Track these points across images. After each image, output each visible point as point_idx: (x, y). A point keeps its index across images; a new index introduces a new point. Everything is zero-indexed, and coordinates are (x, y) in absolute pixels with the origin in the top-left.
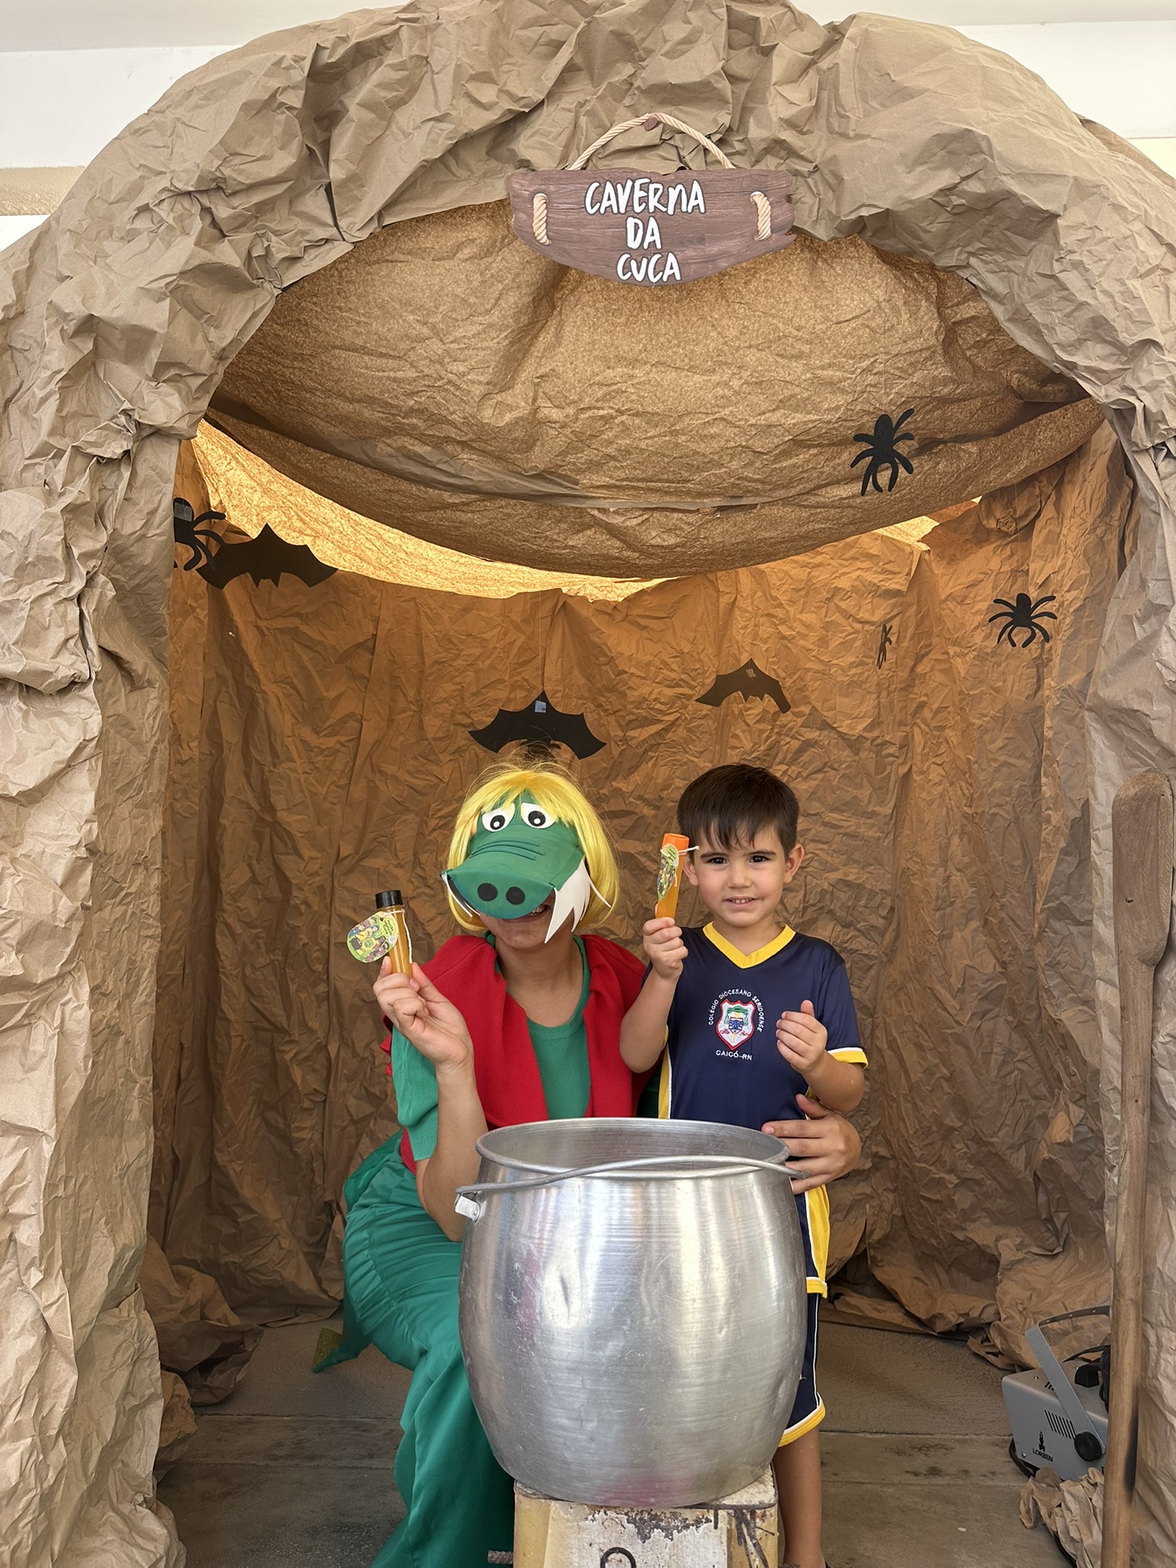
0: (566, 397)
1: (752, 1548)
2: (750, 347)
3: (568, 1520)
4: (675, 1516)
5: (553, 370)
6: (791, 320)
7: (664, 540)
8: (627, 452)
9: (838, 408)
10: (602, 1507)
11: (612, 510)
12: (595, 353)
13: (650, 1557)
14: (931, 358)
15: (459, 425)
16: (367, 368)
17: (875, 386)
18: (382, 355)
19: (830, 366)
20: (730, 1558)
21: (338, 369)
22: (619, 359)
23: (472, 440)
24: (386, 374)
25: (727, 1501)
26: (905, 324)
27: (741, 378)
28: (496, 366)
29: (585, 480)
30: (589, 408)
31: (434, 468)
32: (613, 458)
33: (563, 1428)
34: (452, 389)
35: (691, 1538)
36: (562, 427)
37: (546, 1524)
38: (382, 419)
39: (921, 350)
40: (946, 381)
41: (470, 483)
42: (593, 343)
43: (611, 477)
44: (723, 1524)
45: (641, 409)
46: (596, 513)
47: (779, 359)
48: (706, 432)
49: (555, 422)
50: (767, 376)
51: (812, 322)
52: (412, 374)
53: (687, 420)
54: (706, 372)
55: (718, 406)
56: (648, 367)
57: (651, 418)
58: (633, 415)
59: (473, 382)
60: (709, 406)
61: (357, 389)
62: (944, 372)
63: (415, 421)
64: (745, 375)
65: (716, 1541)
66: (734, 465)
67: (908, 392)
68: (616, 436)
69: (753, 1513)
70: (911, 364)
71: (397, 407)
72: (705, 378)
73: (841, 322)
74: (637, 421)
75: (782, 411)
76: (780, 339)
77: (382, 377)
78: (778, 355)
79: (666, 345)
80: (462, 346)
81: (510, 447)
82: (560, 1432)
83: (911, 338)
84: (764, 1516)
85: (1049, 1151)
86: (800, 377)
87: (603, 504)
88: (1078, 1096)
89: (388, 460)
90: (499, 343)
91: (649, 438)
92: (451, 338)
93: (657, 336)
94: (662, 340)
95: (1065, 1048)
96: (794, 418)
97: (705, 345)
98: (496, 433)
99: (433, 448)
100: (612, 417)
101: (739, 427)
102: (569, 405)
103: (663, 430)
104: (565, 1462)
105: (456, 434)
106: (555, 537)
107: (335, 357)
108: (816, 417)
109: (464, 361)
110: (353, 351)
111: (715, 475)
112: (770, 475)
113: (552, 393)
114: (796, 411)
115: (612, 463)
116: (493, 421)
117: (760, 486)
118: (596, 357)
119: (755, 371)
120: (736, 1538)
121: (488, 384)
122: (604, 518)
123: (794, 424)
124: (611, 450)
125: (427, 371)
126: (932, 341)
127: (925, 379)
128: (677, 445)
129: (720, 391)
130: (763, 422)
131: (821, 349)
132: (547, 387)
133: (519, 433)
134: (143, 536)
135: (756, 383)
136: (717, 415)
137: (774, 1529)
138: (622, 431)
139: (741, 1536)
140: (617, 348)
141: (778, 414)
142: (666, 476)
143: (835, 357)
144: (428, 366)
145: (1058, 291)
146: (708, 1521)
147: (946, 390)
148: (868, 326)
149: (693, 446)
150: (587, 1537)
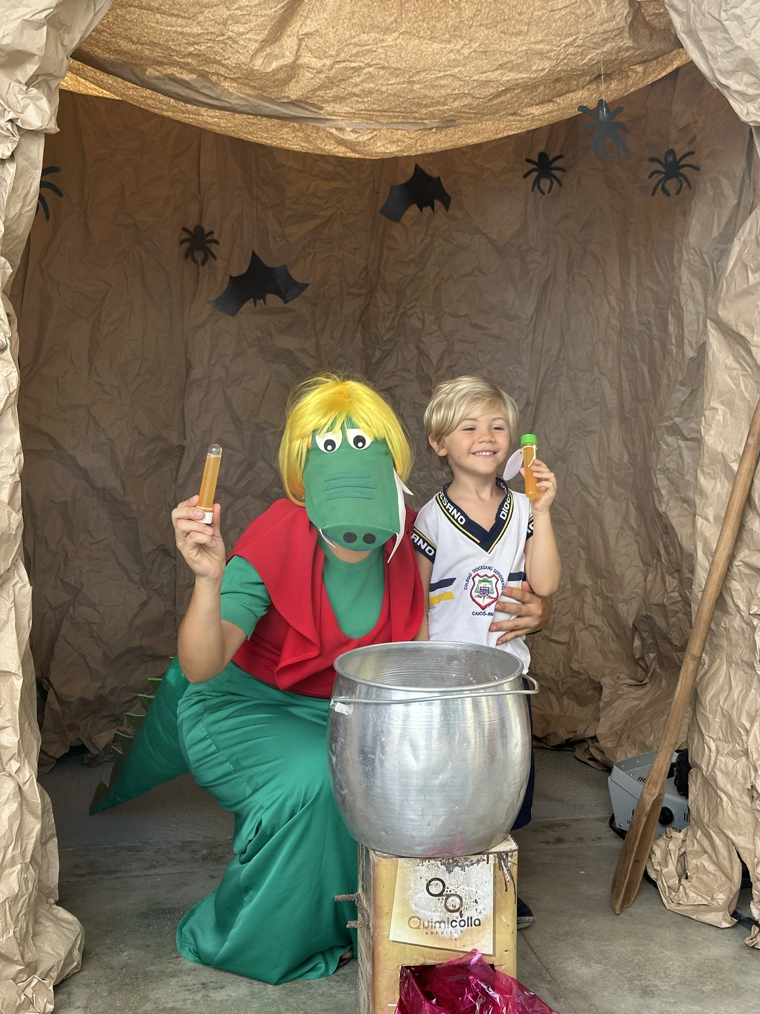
0: (325, 52)
1: (506, 872)
2: (481, 25)
3: (408, 867)
4: (466, 860)
5: (317, 31)
6: (515, 7)
7: (387, 149)
8: (370, 92)
9: (544, 69)
10: (427, 858)
11: (348, 129)
12: (354, 21)
13: (453, 881)
14: (619, 34)
15: (230, 67)
16: (157, 23)
17: (574, 55)
18: (173, 15)
19: (541, 41)
20: (495, 877)
21: (131, 21)
22: (373, 27)
23: (240, 78)
24: (174, 29)
25: (493, 850)
26: (603, 11)
27: (470, 48)
28: (271, 29)
29: (329, 108)
30: (344, 61)
31: (198, 91)
32: (357, 95)
33: (412, 820)
34: (230, 43)
35: (474, 870)
36: (318, 73)
37: (396, 871)
38: (160, 57)
39: (613, 30)
40: (628, 49)
41: (228, 105)
42: (353, 13)
43: (352, 108)
44: (491, 861)
45: (386, 65)
46: (334, 131)
47: (502, 35)
48: (437, 83)
49: (314, 69)
50: (492, 48)
51: (532, 9)
52: (197, 30)
53: (423, 74)
54: (442, 42)
55: (450, 66)
56: (397, 34)
57: (395, 72)
58: (379, 68)
59: (250, 40)
60: (442, 66)
61: (145, 37)
62: (630, 43)
63: (190, 60)
64: (475, 45)
65: (488, 870)
66: (456, 104)
67: (597, 58)
68: (362, 81)
69: (507, 855)
70: (604, 39)
71: (177, 51)
72: (443, 46)
73: (554, 11)
74: (382, 72)
75: (499, 71)
76: (505, 20)
77: (170, 31)
78: (502, 32)
79: (414, 19)
80: (245, 12)
81: (272, 84)
82: (410, 823)
83: (605, 22)
84: (512, 856)
85: (646, 610)
86: (517, 50)
87: (342, 124)
88: (673, 570)
89: (155, 81)
90: (275, 12)
91: (392, 85)
92: (236, 6)
93: (407, 12)
94: (410, 15)
95: (667, 533)
96: (508, 76)
97: (445, 22)
98: (264, 76)
99: (199, 76)
100: (361, 68)
101: (464, 81)
102: (327, 57)
103: (402, 80)
104: (414, 837)
105: (225, 72)
106: (290, 138)
107: (129, 12)
108: (525, 76)
109: (244, 24)
110: (148, 10)
111: (439, 110)
112: (483, 109)
113: (314, 47)
114: (511, 70)
115: (355, 98)
116: (262, 69)
117: (472, 116)
118: (353, 25)
119: (482, 44)
120: (498, 867)
121: (262, 41)
122: (341, 136)
123: (508, 81)
124: (356, 90)
125: (211, 29)
126: (622, 24)
127: (613, 49)
128: (412, 91)
129: (452, 56)
130: (484, 79)
131: (536, 29)
132: (310, 42)
133: (282, 75)
134: (20, 215)
135: (482, 52)
136: (448, 73)
137: (516, 862)
138: (368, 78)
139: (500, 866)
140: (372, 18)
141: (497, 73)
142: (398, 110)
143: (546, 35)
144: (213, 26)
145: (721, 32)
146: (483, 860)
147: (627, 54)
148: (574, 14)
149: (426, 92)
150: (418, 874)
